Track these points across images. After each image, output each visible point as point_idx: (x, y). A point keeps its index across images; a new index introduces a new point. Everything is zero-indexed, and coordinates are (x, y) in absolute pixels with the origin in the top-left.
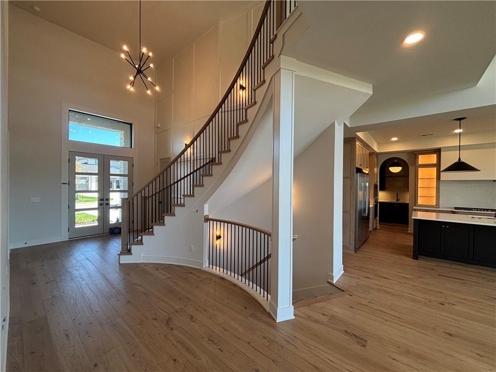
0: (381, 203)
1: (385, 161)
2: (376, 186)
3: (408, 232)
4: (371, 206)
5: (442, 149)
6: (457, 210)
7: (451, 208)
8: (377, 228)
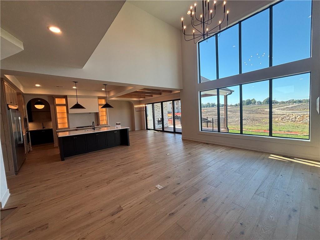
0: (31, 131)
1: (30, 101)
2: (25, 120)
3: (55, 146)
4: (24, 135)
5: (68, 96)
6: (78, 129)
7: (75, 128)
8: (31, 150)
